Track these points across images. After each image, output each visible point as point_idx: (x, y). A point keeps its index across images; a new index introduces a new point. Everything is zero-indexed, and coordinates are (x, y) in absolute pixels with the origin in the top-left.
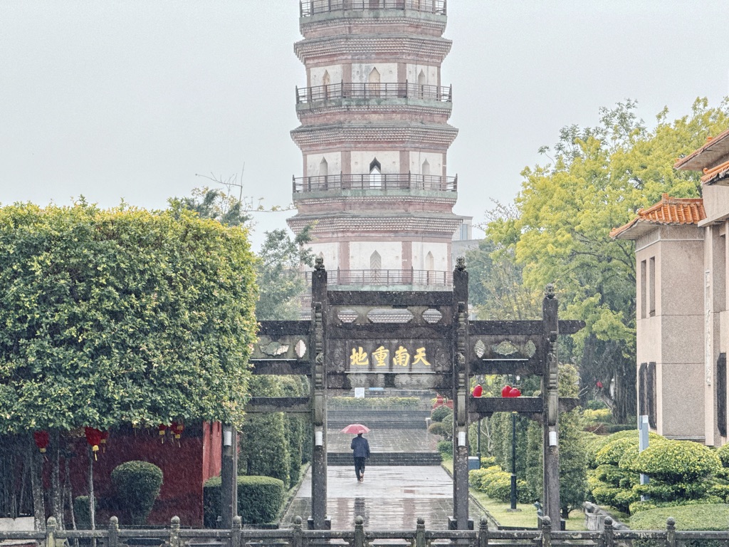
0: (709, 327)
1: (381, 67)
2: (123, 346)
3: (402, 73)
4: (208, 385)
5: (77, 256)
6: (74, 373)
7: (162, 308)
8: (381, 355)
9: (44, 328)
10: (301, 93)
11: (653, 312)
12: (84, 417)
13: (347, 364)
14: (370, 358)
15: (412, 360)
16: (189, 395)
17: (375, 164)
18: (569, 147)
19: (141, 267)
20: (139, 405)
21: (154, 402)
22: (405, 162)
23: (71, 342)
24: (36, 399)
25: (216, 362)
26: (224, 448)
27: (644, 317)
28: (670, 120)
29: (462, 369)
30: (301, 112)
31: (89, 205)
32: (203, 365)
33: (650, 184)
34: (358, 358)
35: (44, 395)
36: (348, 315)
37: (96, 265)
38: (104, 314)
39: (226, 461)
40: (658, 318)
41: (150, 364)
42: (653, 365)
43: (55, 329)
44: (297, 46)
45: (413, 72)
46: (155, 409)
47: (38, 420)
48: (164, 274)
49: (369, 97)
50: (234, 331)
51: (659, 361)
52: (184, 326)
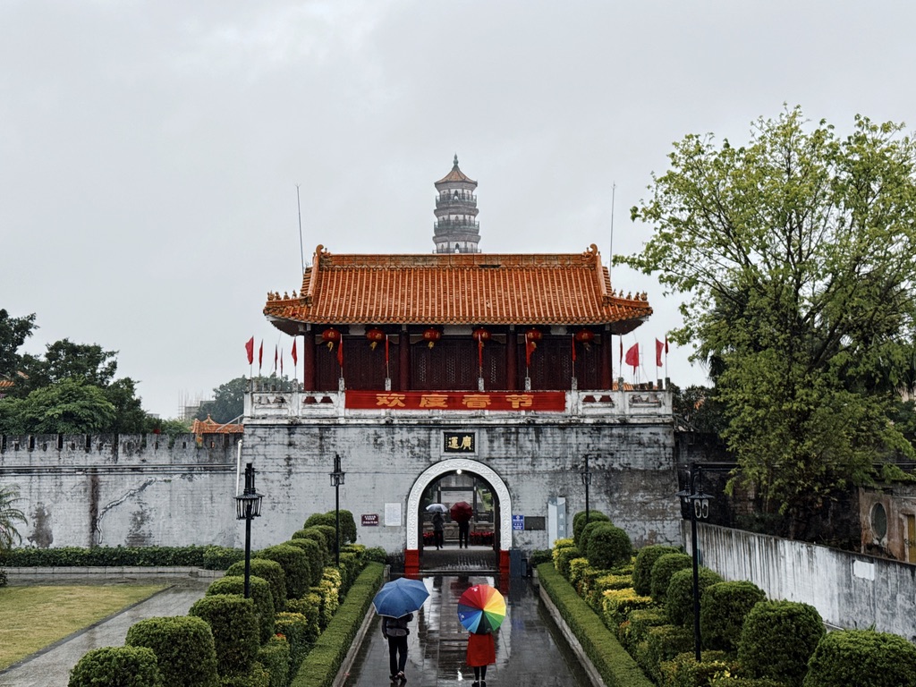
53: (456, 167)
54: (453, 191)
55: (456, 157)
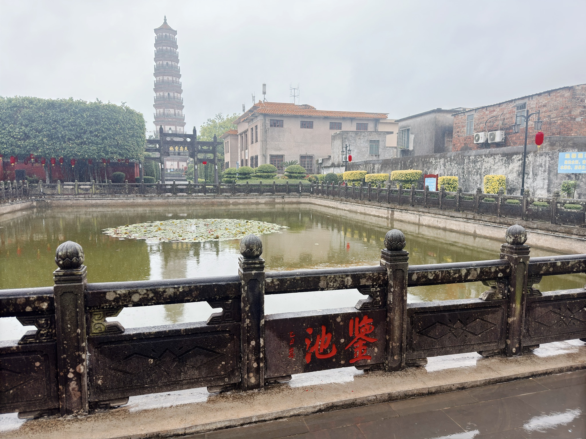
0: (239, 154)
1: (171, 110)
2: (110, 138)
3: (175, 111)
4: (134, 149)
5: (97, 113)
6: (97, 144)
7: (121, 129)
8: (177, 148)
9: (88, 132)
10: (155, 114)
11: (228, 152)
12: (101, 155)
13: (169, 150)
14: (174, 148)
15: (184, 149)
16: (129, 151)
17: (170, 129)
18: (209, 123)
19: (114, 118)
20: (115, 153)
21: (120, 153)
22: (176, 128)
23: (96, 136)
24: (87, 150)
25: (136, 144)
26: (140, 168)
27: (226, 153)
28: (229, 117)
29: (196, 152)
30: (155, 118)
31: (100, 100)
32: (132, 144)
33: (226, 129)
34: (171, 149)
35: (89, 149)
36: (168, 139)
37: (102, 116)
38: (105, 129)
39: (140, 172)
40: (229, 153)
41: (118, 143)
42: (228, 162)
43: (91, 132)
44: (154, 105)
45: (177, 111)
46: (120, 154)
47: (88, 156)
48: (121, 120)
49: (168, 115)
50: (140, 137)
51: (230, 161)
52: (127, 134)
53: (165, 22)
54: (164, 34)
55: (165, 17)
